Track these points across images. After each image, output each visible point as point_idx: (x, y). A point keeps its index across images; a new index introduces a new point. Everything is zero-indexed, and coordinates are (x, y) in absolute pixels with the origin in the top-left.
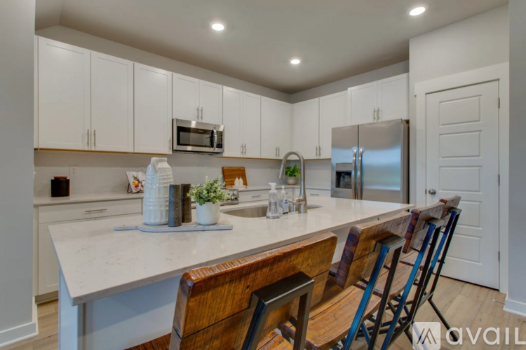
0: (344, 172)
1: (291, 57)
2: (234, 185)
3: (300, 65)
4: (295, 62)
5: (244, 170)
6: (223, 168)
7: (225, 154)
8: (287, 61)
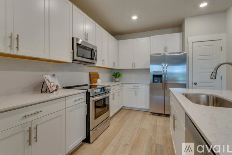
0: (156, 75)
1: (133, 15)
2: (96, 83)
3: (137, 20)
4: (135, 18)
5: (98, 74)
6: (90, 73)
7: (97, 65)
8: (130, 18)
